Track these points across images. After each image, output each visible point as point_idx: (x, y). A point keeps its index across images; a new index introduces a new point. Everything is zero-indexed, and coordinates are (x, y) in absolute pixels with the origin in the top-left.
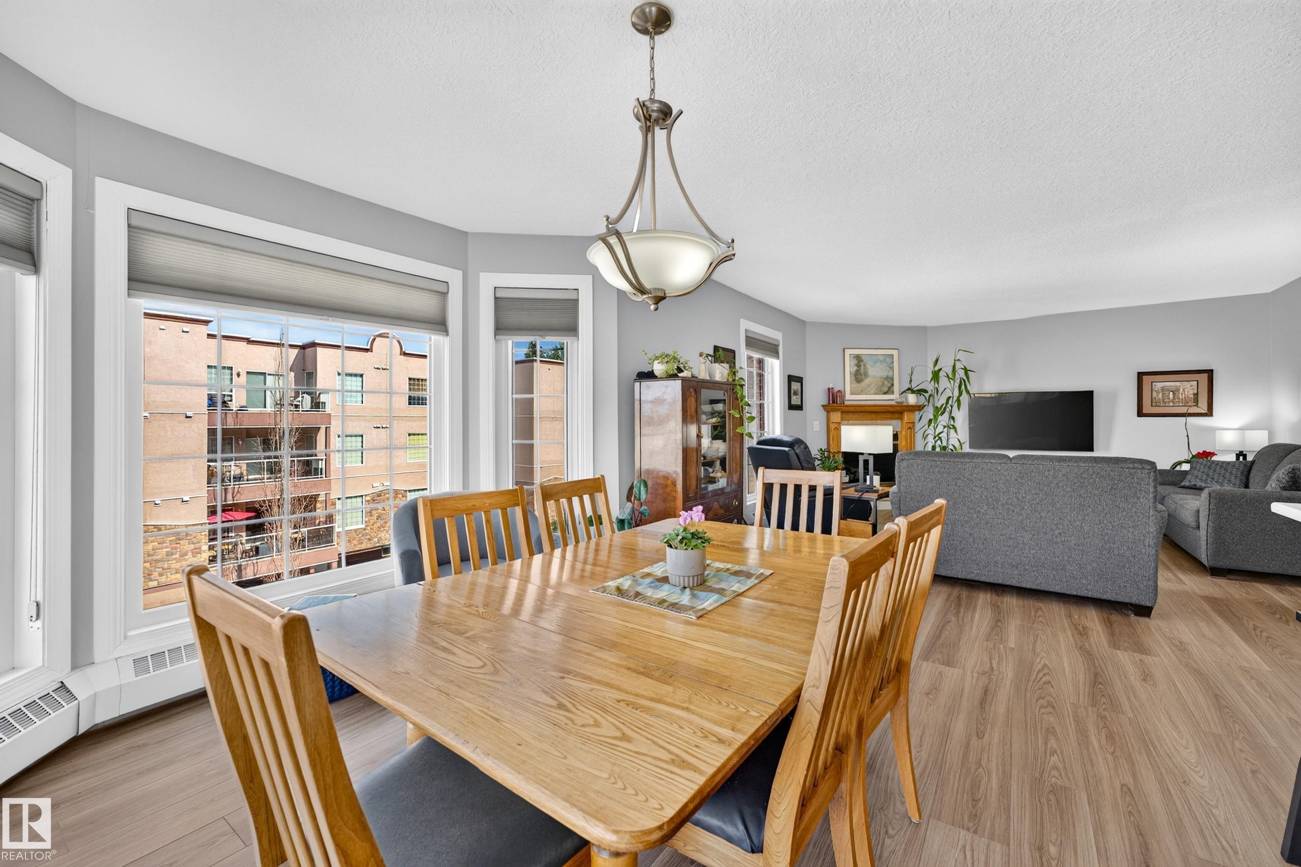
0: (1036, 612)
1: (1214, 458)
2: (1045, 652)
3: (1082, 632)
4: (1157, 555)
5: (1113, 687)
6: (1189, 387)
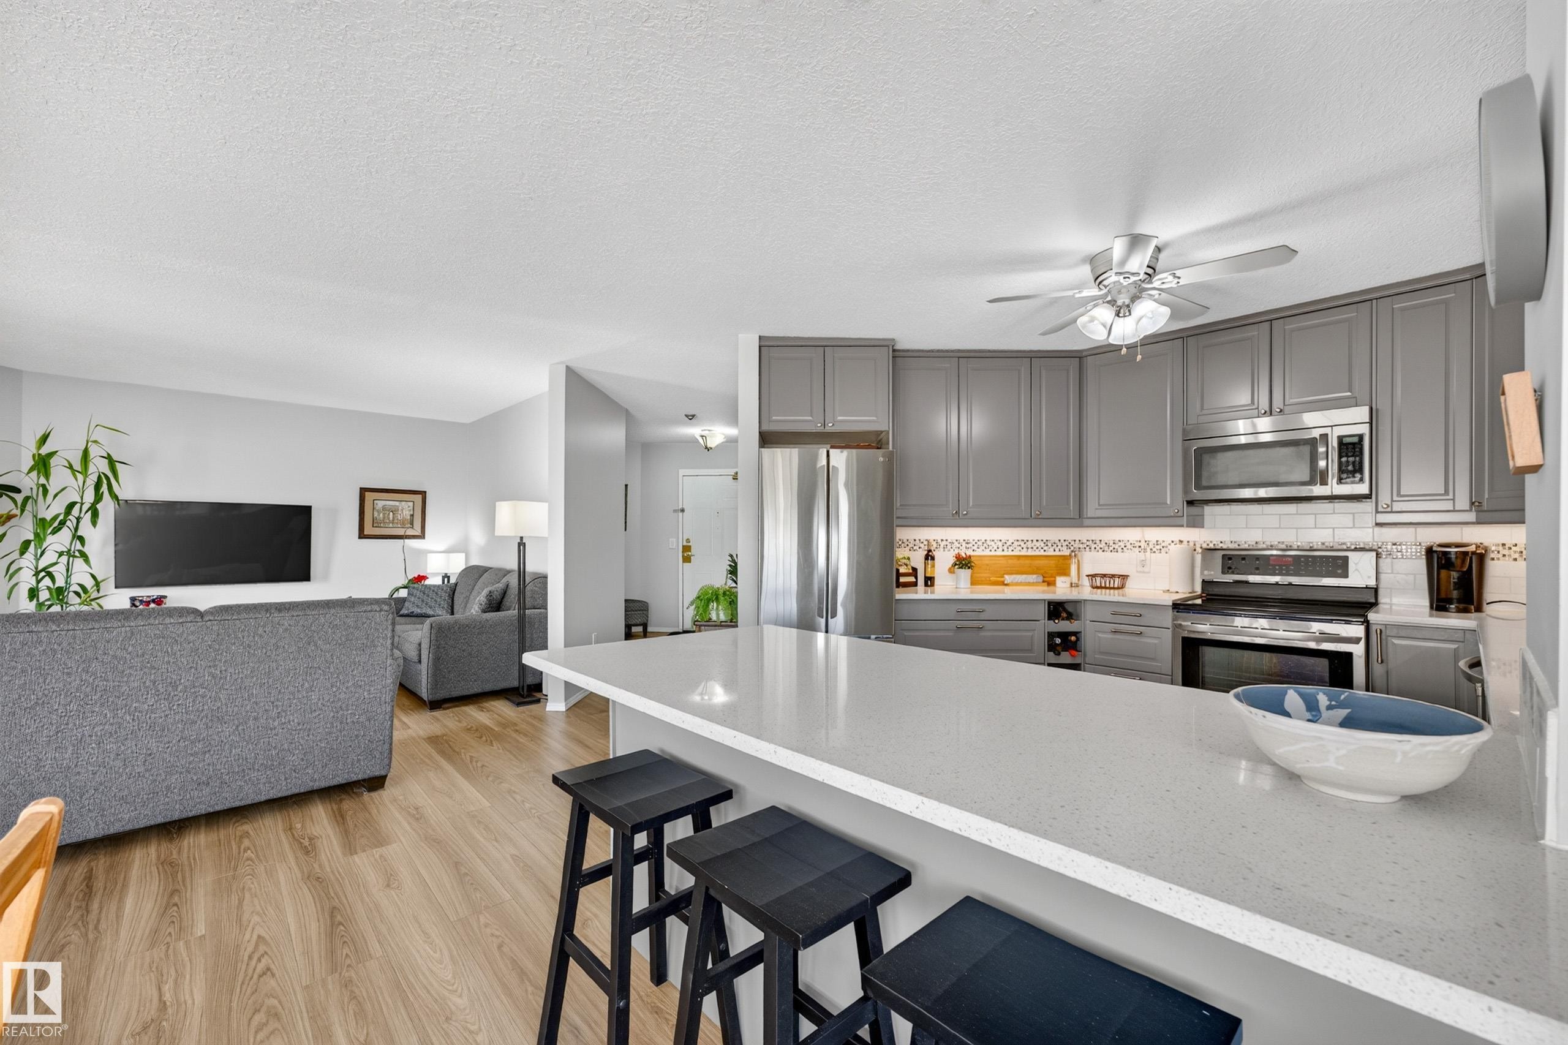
0: (240, 842)
1: (427, 582)
2: (258, 913)
3: (308, 848)
4: (392, 711)
5: (357, 924)
6: (406, 508)
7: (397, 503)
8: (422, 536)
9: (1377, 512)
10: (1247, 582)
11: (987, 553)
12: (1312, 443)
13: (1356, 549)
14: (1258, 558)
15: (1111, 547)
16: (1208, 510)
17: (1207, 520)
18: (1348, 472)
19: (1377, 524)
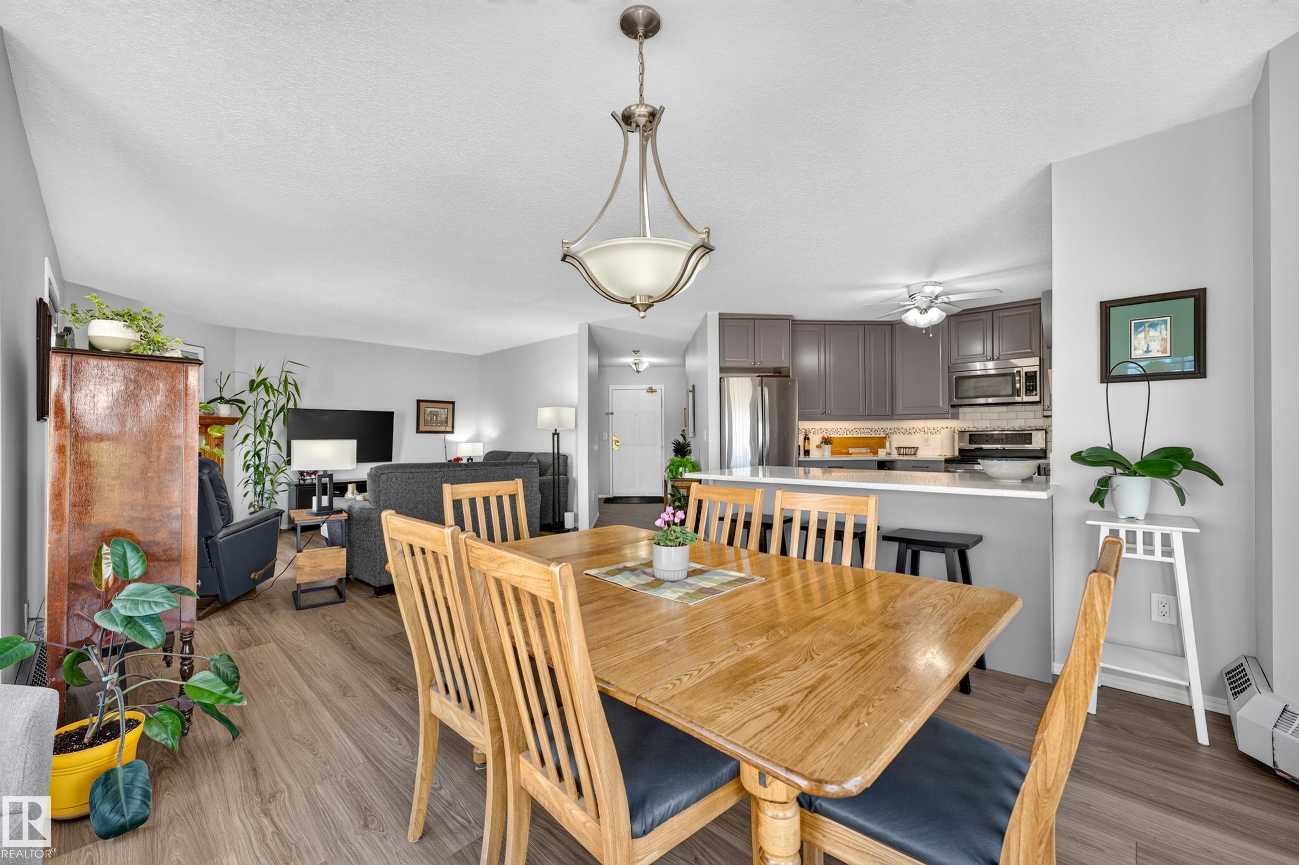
6: (443, 413)
7: (438, 410)
8: (452, 432)
9: (1044, 410)
10: (981, 449)
11: (837, 436)
12: (1013, 375)
13: (1036, 430)
14: (987, 435)
15: (908, 432)
16: (961, 410)
17: (961, 416)
18: (1030, 390)
19: (1044, 416)
